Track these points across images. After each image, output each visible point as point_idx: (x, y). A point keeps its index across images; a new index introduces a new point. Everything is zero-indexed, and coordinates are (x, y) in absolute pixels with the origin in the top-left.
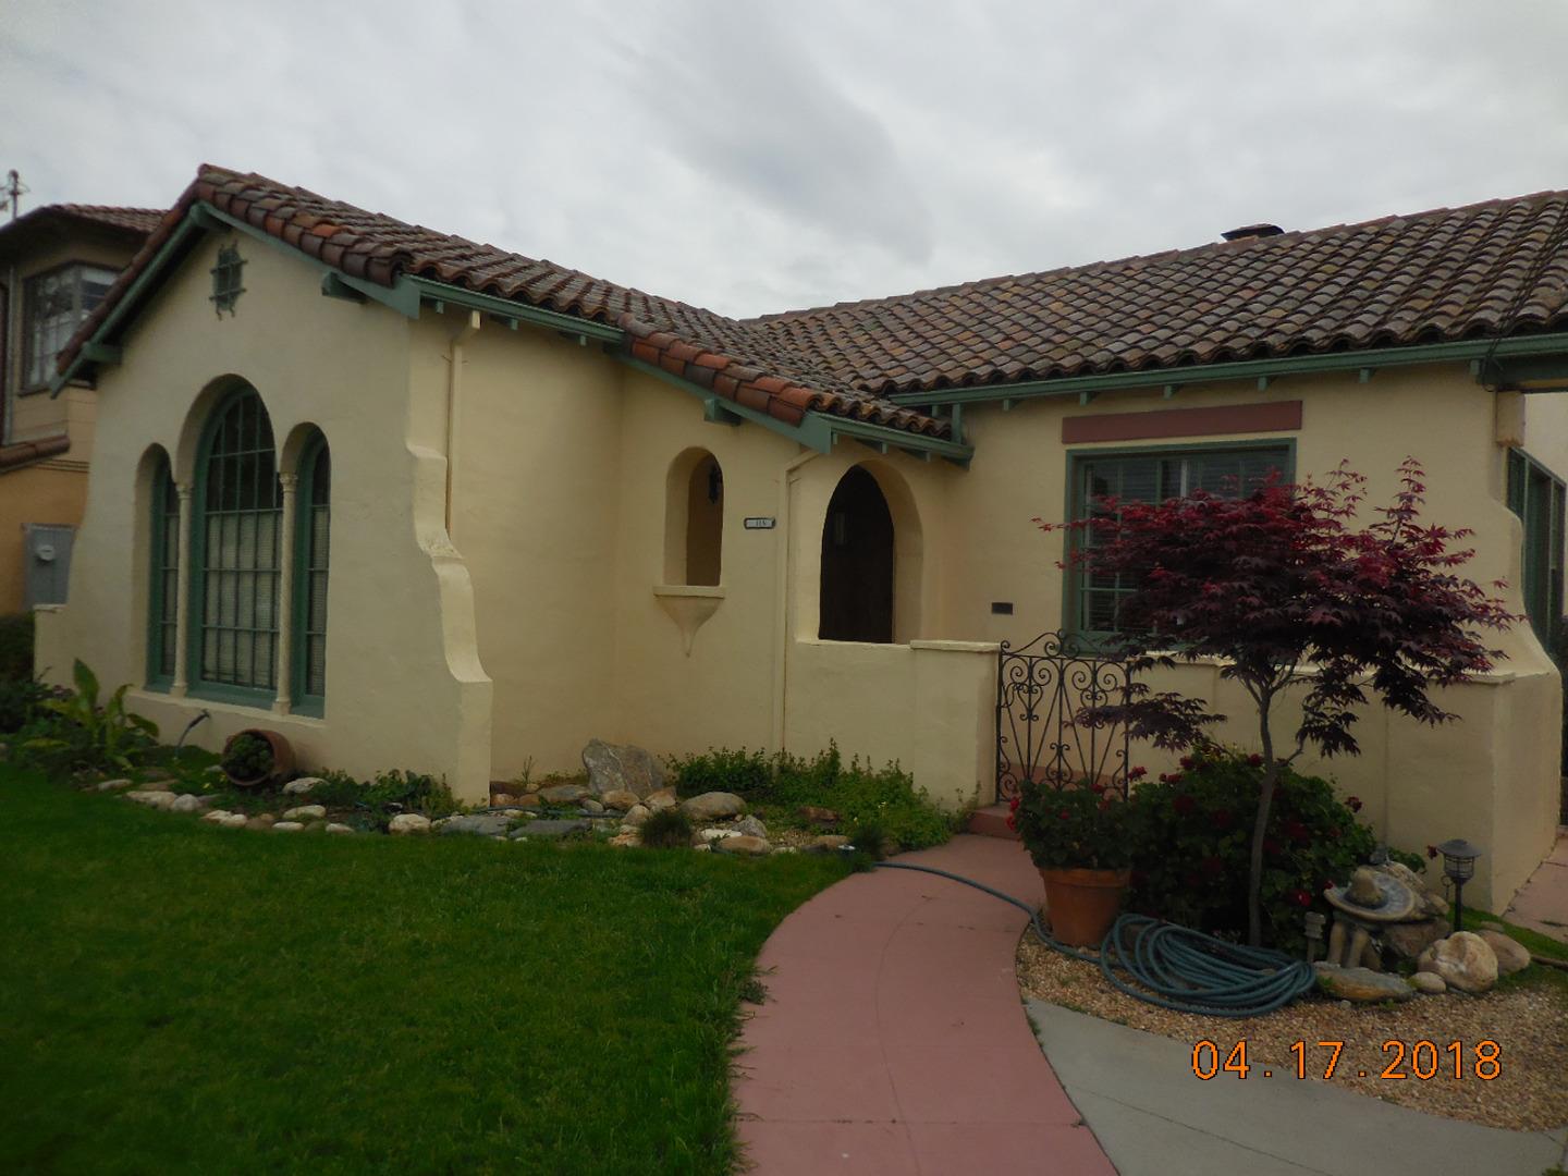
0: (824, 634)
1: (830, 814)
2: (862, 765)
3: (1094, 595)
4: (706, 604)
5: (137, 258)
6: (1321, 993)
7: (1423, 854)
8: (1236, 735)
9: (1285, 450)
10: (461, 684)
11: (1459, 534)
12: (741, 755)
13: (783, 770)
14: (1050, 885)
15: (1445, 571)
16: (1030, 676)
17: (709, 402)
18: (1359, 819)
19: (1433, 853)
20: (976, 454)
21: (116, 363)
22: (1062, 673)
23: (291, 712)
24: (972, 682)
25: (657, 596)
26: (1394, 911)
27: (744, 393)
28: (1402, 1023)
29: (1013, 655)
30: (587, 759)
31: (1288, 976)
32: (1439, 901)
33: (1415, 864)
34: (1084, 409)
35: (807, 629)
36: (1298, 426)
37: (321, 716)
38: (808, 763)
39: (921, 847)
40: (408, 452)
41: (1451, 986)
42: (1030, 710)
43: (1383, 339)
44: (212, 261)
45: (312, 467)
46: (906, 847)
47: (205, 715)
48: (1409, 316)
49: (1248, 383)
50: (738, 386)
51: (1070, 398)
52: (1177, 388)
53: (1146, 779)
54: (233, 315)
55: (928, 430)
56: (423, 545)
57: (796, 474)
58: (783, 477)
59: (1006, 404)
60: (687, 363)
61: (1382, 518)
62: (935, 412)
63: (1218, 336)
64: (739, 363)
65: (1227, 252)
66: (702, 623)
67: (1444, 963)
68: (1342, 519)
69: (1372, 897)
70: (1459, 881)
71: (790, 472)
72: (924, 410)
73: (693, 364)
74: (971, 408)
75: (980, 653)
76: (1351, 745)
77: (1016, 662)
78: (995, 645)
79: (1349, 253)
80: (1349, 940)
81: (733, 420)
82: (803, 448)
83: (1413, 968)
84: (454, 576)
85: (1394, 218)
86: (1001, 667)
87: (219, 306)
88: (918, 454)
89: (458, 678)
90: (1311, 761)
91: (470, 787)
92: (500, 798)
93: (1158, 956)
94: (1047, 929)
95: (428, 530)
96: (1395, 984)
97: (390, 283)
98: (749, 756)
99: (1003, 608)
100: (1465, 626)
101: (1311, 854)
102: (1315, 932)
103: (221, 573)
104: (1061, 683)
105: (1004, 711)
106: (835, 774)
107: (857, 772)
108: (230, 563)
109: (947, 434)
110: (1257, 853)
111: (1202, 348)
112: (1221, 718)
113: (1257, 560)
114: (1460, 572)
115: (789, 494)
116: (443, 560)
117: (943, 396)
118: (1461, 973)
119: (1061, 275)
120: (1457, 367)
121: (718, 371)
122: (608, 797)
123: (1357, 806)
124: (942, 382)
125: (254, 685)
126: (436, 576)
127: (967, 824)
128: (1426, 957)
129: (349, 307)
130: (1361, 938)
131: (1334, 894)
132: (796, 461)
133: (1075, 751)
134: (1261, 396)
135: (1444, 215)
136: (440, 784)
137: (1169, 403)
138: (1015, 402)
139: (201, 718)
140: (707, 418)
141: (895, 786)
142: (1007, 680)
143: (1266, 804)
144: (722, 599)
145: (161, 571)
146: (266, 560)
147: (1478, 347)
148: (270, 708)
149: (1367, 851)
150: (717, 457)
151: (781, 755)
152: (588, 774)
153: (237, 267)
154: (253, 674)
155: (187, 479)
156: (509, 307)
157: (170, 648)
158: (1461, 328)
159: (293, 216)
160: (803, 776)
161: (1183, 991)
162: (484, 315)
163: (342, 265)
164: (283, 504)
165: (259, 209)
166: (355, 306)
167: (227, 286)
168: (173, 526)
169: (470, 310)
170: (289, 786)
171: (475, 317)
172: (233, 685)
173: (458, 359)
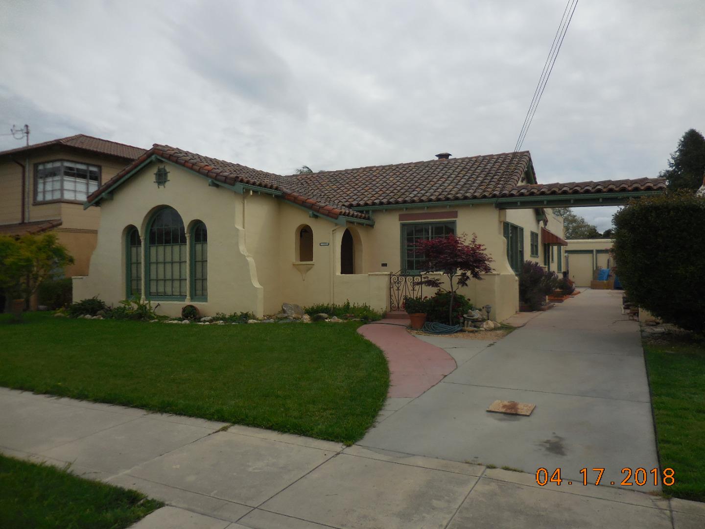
0: (342, 273)
1: (353, 315)
2: (356, 305)
3: (408, 261)
4: (310, 266)
5: (128, 168)
6: (462, 331)
7: (482, 308)
8: (446, 287)
9: (454, 223)
10: (257, 288)
11: (483, 246)
12: (323, 305)
13: (334, 308)
15: (482, 252)
16: (398, 280)
17: (311, 212)
18: (470, 302)
20: (376, 223)
21: (112, 199)
22: (406, 279)
23: (191, 301)
24: (384, 282)
25: (293, 265)
26: (475, 317)
27: (321, 211)
28: (476, 334)
29: (394, 275)
30: (284, 308)
31: (457, 328)
32: (485, 317)
33: (480, 310)
34: (405, 212)
35: (338, 272)
36: (456, 217)
37: (207, 301)
38: (341, 306)
39: (376, 320)
40: (236, 228)
41: (486, 330)
42: (398, 288)
43: (475, 197)
44: (155, 170)
45: (194, 230)
46: (373, 320)
47: (159, 305)
48: (480, 191)
49: (444, 207)
50: (319, 208)
51: (401, 209)
52: (428, 207)
53: (428, 299)
54: (165, 187)
55: (364, 218)
56: (242, 253)
57: (334, 231)
58: (331, 232)
59: (384, 211)
60: (303, 202)
61: (470, 242)
62: (364, 212)
63: (437, 194)
64: (318, 202)
65: (437, 163)
66: (308, 271)
67: (485, 326)
68: (463, 243)
69: (472, 315)
70: (488, 312)
71: (333, 231)
72: (362, 212)
73: (305, 202)
74: (374, 211)
75: (386, 275)
76: (466, 285)
77: (393, 277)
78: (389, 273)
79: (468, 167)
80: (468, 324)
81: (316, 217)
82: (336, 224)
83: (479, 327)
84: (250, 260)
85: (480, 156)
86: (390, 278)
87: (158, 185)
88: (362, 224)
89: (255, 286)
90: (461, 291)
91: (260, 315)
92: (265, 318)
93: (434, 327)
94: (411, 327)
95: (242, 249)
96: (476, 329)
97: (233, 185)
98: (326, 305)
99: (384, 265)
100: (486, 262)
101: (461, 309)
102: (461, 321)
103: (157, 263)
104: (406, 280)
105: (392, 289)
106: (349, 308)
107: (355, 307)
108: (161, 259)
109: (369, 219)
110: (451, 309)
111: (433, 198)
112: (443, 283)
113: (449, 251)
114: (484, 252)
115: (333, 236)
116: (248, 256)
117: (366, 208)
118: (487, 327)
120: (490, 204)
121: (313, 204)
122: (293, 316)
123: (469, 300)
124: (366, 204)
126: (247, 261)
127: (385, 316)
128: (482, 326)
130: (470, 323)
131: (465, 316)
132: (335, 228)
133: (409, 295)
134: (448, 210)
135: (491, 156)
136: (251, 314)
137: (426, 211)
138: (386, 210)
139: (158, 306)
140: (310, 217)
141: (366, 308)
142: (392, 281)
143: (452, 299)
144: (314, 265)
145: (130, 264)
146: (176, 259)
147: (494, 200)
148: (184, 301)
149: (471, 308)
150: (311, 227)
151: (334, 304)
152: (284, 311)
153: (166, 174)
154: (172, 292)
155: (143, 235)
156: (258, 188)
157: (134, 287)
158: (491, 195)
159: (196, 163)
160: (340, 309)
161: (438, 331)
162: (253, 191)
163: (216, 179)
164: (186, 242)
165: (183, 160)
166: (214, 188)
167: (162, 179)
168: (134, 250)
169: (250, 190)
170: (203, 319)
171: (251, 192)
172: (164, 296)
173: (246, 202)
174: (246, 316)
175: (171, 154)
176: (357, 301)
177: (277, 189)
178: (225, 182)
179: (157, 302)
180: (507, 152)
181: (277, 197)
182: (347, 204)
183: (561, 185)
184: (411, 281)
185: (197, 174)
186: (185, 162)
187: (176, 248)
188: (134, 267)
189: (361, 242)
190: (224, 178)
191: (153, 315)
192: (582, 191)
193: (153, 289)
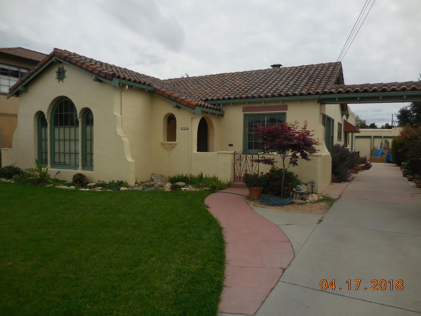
0: (198, 151)
1: (204, 184)
2: (208, 176)
3: (249, 143)
4: (173, 145)
5: (36, 68)
6: (292, 203)
7: (307, 183)
8: (279, 165)
9: (284, 114)
10: (129, 162)
11: (313, 131)
12: (182, 175)
13: (191, 178)
14: (250, 190)
15: (310, 137)
16: (240, 158)
17: (174, 104)
18: (298, 178)
19: (309, 183)
20: (225, 114)
21: (26, 91)
22: (246, 157)
23: (83, 170)
24: (229, 159)
25: (162, 144)
26: (303, 191)
27: (182, 102)
28: (304, 206)
29: (237, 154)
30: (152, 177)
31: (287, 200)
32: (310, 190)
33: (306, 185)
34: (247, 105)
35: (195, 150)
36: (287, 110)
37: (93, 170)
38: (196, 176)
39: (222, 189)
40: (115, 115)
41: (311, 202)
42: (240, 164)
43: (302, 94)
44: (56, 69)
45: (85, 116)
46: (220, 189)
47: (59, 172)
48: (306, 90)
49: (278, 101)
50: (181, 101)
51: (244, 103)
52: (265, 102)
53: (264, 174)
54: (63, 82)
55: (216, 109)
56: (119, 134)
57: (193, 119)
58: (190, 119)
59: (231, 104)
60: (169, 96)
61: (301, 129)
62: (217, 105)
63: (272, 92)
64: (180, 96)
65: (272, 71)
66: (172, 149)
67: (310, 199)
68: (295, 129)
69: (300, 189)
70: (312, 187)
71: (191, 118)
72: (215, 105)
73: (171, 96)
74: (224, 105)
75: (231, 153)
76: (297, 165)
77: (237, 155)
78: (233, 152)
79: (295, 73)
80: (296, 196)
81: (179, 107)
82: (194, 114)
83: (305, 200)
84: (125, 140)
85: (304, 66)
86: (235, 156)
87: (59, 80)
88: (214, 114)
89: (129, 161)
90: (291, 169)
91: (132, 183)
92: (137, 185)
93: (268, 199)
94: (249, 198)
95: (119, 131)
96: (303, 201)
97: (111, 80)
98: (184, 175)
99: (231, 145)
100: (314, 146)
101: (290, 183)
102: (291, 194)
103: (59, 140)
104: (246, 159)
105: (235, 164)
106: (202, 178)
107: (206, 177)
108: (62, 137)
109: (220, 110)
110: (282, 184)
111: (269, 94)
112: (277, 162)
113: (283, 136)
114: (313, 137)
115: (191, 123)
116: (123, 137)
117: (219, 102)
118: (312, 200)
119: (238, 73)
120: (314, 100)
121: (176, 98)
122: (159, 184)
123: (297, 176)
124: (218, 99)
125: (70, 165)
126: (122, 140)
127: (229, 185)
128: (308, 198)
129: (98, 83)
130: (298, 195)
131: (294, 189)
132: (193, 116)
133: (249, 171)
134: (281, 104)
135: (312, 66)
136: (125, 182)
137: (263, 105)
138: (233, 104)
139: (58, 172)
140: (174, 107)
141: (215, 179)
142: (236, 159)
143: (284, 176)
144: (177, 144)
145: (40, 140)
146: (73, 137)
147: (317, 96)
148: (77, 170)
149: (299, 183)
150: (175, 115)
151: (191, 175)
152: (152, 180)
153: (64, 72)
154: (70, 162)
155: (49, 119)
156: (133, 84)
157: (44, 158)
158: (314, 93)
159: (84, 63)
160: (195, 179)
161: (272, 203)
162: (129, 86)
163: (98, 75)
164: (79, 125)
165: (74, 60)
166: (99, 83)
167: (61, 76)
168: (43, 129)
169: (126, 85)
170: (88, 185)
171: (127, 86)
172: (64, 165)
173: (123, 95)
174: (121, 184)
175: (67, 56)
176: (209, 173)
177: (149, 85)
178: (105, 77)
179: (58, 170)
180: (324, 63)
181: (149, 91)
182: (203, 99)
183: (371, 85)
184: (250, 159)
185: (85, 71)
186: (76, 62)
187: (73, 129)
188: (43, 142)
189: (214, 128)
190: (104, 75)
191: (49, 181)
192: (389, 90)
193: (57, 160)
